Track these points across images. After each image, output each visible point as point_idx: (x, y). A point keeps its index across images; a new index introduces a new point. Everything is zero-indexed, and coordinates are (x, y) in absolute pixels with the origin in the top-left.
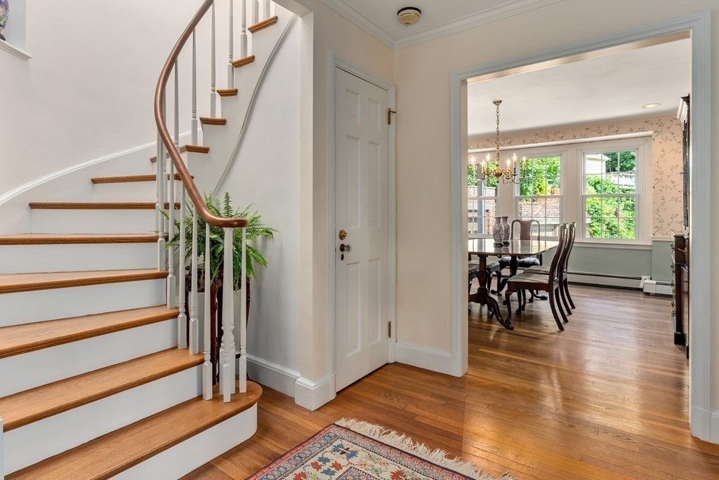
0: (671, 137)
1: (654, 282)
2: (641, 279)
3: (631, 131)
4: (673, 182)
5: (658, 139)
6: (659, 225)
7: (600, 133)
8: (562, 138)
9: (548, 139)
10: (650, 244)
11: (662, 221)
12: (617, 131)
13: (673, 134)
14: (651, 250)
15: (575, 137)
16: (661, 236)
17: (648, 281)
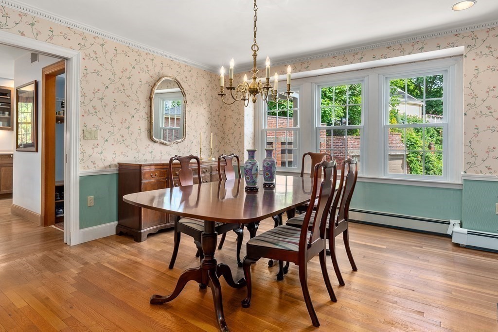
0: (487, 51)
1: (465, 231)
2: (448, 223)
3: (439, 47)
4: (489, 108)
5: (471, 55)
6: (472, 160)
7: (403, 52)
8: (361, 60)
9: (346, 62)
10: (460, 182)
11: (475, 156)
12: (422, 48)
13: (489, 48)
14: (461, 190)
15: (374, 58)
16: (474, 174)
17: (457, 228)
